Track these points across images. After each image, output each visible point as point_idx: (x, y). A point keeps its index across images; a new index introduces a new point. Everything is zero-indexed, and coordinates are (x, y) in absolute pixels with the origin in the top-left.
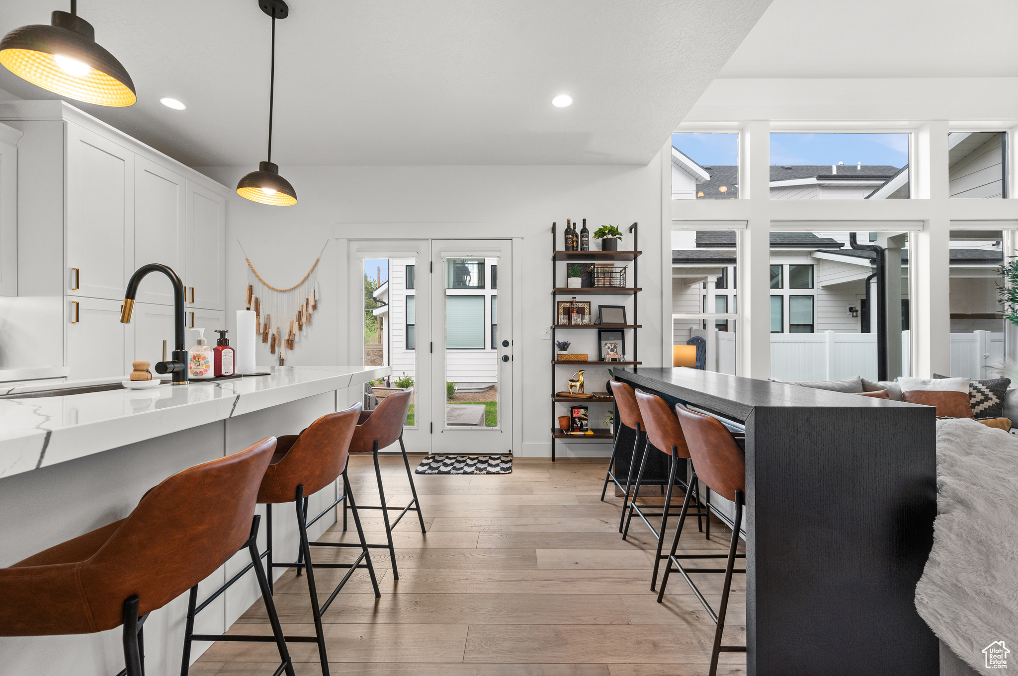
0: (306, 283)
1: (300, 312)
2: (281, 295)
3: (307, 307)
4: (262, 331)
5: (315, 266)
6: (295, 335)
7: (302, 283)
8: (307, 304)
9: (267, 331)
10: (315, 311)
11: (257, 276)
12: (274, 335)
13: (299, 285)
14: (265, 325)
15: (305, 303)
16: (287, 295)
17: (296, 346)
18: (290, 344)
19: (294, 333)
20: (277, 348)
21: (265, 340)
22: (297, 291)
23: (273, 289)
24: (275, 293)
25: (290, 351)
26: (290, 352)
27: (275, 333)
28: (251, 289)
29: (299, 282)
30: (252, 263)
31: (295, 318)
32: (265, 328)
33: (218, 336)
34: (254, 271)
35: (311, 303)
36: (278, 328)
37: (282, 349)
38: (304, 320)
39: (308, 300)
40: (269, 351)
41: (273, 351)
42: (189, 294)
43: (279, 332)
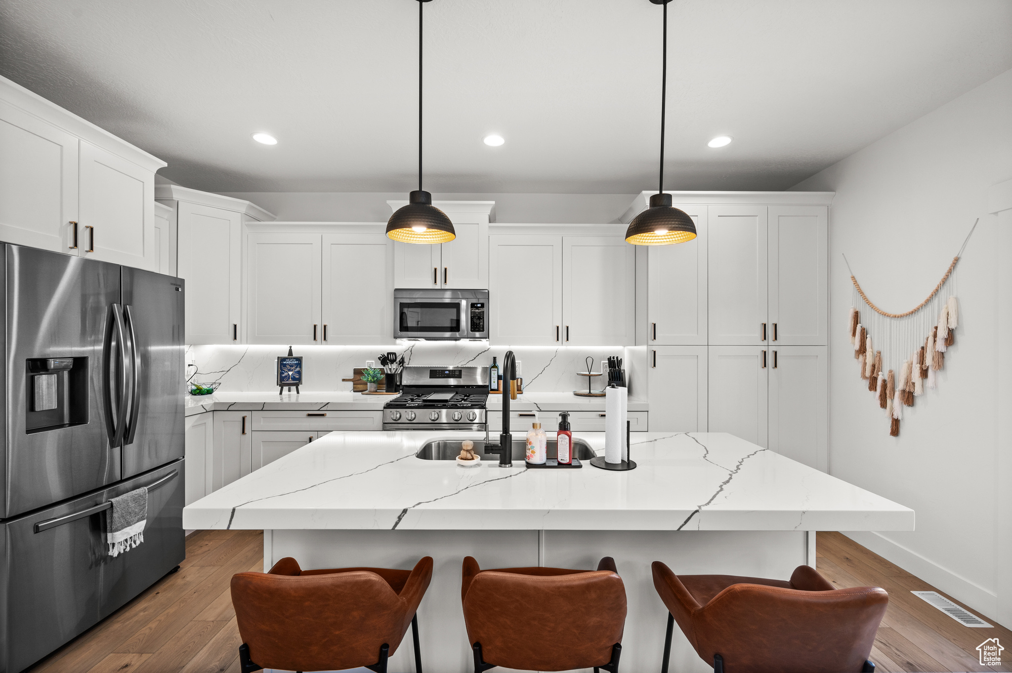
0: (936, 301)
1: (923, 348)
2: (895, 322)
3: (935, 341)
4: (868, 374)
5: (950, 272)
6: (914, 384)
7: (928, 301)
8: (935, 336)
9: (875, 375)
10: (950, 348)
11: (865, 298)
12: (884, 381)
13: (923, 306)
14: (874, 366)
15: (931, 334)
16: (904, 322)
17: (918, 402)
18: (909, 398)
19: (913, 381)
20: (889, 401)
21: (873, 387)
22: (921, 314)
23: (885, 315)
24: (888, 319)
25: (910, 409)
26: (908, 410)
27: (886, 378)
28: (856, 317)
29: (922, 301)
30: (859, 282)
31: (915, 359)
32: (873, 372)
33: (560, 419)
34: (861, 292)
35: (942, 334)
36: (891, 371)
37: (896, 402)
38: (929, 361)
39: (936, 328)
40: (878, 402)
41: (884, 405)
42: (770, 331)
43: (893, 377)
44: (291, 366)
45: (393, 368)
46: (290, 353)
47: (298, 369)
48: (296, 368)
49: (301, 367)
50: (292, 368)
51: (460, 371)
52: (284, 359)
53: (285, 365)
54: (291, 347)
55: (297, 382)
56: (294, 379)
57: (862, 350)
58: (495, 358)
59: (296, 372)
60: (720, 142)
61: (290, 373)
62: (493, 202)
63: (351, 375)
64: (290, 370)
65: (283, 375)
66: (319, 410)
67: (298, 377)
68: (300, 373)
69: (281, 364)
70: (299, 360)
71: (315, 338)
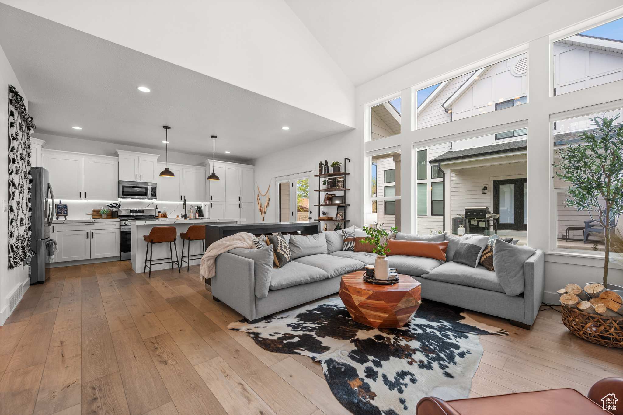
0: (267, 192)
1: (266, 202)
5: (269, 187)
11: (259, 191)
14: (260, 206)
15: (267, 199)
16: (264, 197)
21: (260, 211)
22: (266, 195)
23: (262, 195)
25: (265, 215)
28: (258, 196)
30: (259, 188)
36: (262, 208)
37: (263, 214)
38: (267, 205)
42: (241, 199)
44: (62, 208)
45: (114, 209)
46: (60, 203)
47: (66, 210)
48: (65, 209)
49: (67, 209)
50: (63, 209)
51: (143, 210)
52: (58, 205)
53: (59, 208)
54: (60, 201)
55: (65, 214)
56: (64, 213)
57: (259, 203)
58: (157, 206)
59: (65, 211)
60: (227, 152)
61: (62, 211)
62: (159, 155)
63: (91, 212)
64: (62, 210)
65: (59, 212)
66: (91, 222)
68: (67, 211)
69: (57, 207)
70: (66, 206)
71: (81, 197)
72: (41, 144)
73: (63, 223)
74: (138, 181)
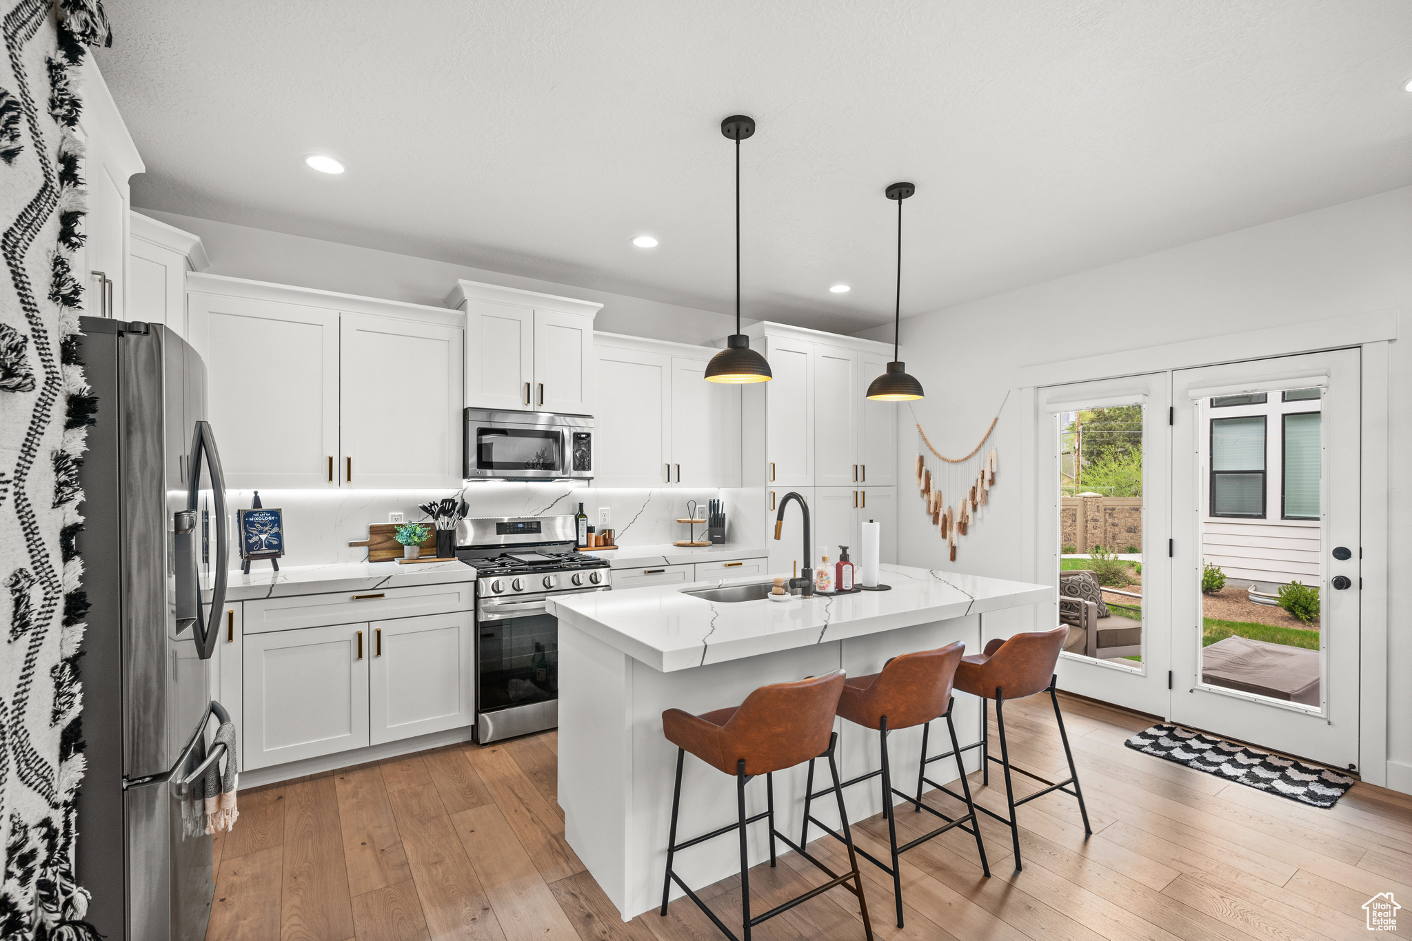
0: (982, 450)
1: (974, 488)
2: (953, 466)
3: (982, 482)
4: (932, 510)
5: (992, 428)
6: (968, 516)
7: (977, 450)
8: (983, 478)
9: (937, 511)
10: (992, 487)
11: (928, 445)
12: (945, 515)
13: (973, 454)
14: (936, 503)
15: (980, 476)
16: (960, 466)
17: (970, 530)
18: (963, 528)
19: (967, 514)
20: (948, 532)
21: (935, 522)
22: (972, 460)
23: (944, 460)
24: (947, 464)
25: (963, 537)
26: (963, 538)
27: (947, 514)
28: (921, 459)
29: (973, 450)
30: (923, 430)
31: (968, 496)
32: (936, 508)
34: (925, 439)
35: (988, 476)
36: (950, 507)
37: (954, 533)
38: (978, 498)
39: (983, 472)
40: (940, 534)
41: (944, 536)
42: (859, 472)
43: (951, 512)
44: (264, 525)
45: (442, 523)
46: (257, 502)
47: (275, 530)
48: (273, 527)
49: (280, 526)
50: (266, 529)
51: (539, 523)
52: (249, 514)
53: (252, 524)
54: (256, 493)
55: (275, 551)
56: (270, 546)
57: (927, 490)
58: (581, 505)
59: (272, 535)
60: (840, 289)
61: (263, 537)
62: (602, 305)
63: (363, 535)
64: (261, 532)
65: (251, 541)
66: (374, 589)
67: (275, 542)
68: (279, 536)
69: (246, 522)
70: (276, 514)
71: (331, 479)
72: (187, 249)
73: (268, 598)
74: (530, 408)
